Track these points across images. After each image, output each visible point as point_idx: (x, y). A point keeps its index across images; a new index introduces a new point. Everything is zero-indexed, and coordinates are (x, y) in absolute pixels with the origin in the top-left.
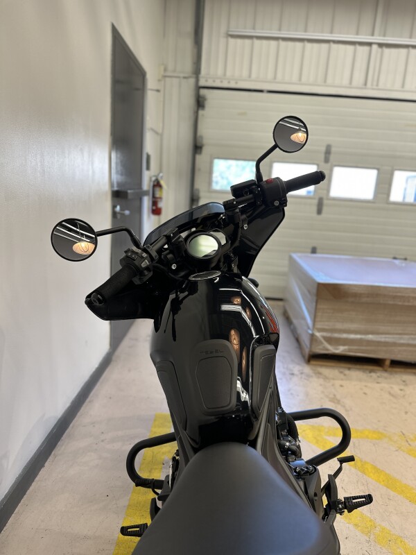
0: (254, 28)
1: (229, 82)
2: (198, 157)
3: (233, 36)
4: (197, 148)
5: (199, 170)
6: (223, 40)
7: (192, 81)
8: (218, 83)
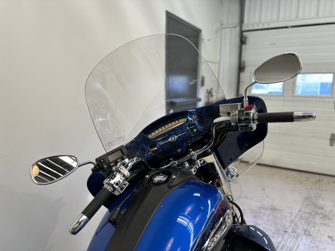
1: (263, 25)
2: (242, 74)
4: (241, 68)
5: (243, 82)
7: (238, 29)
8: (256, 27)
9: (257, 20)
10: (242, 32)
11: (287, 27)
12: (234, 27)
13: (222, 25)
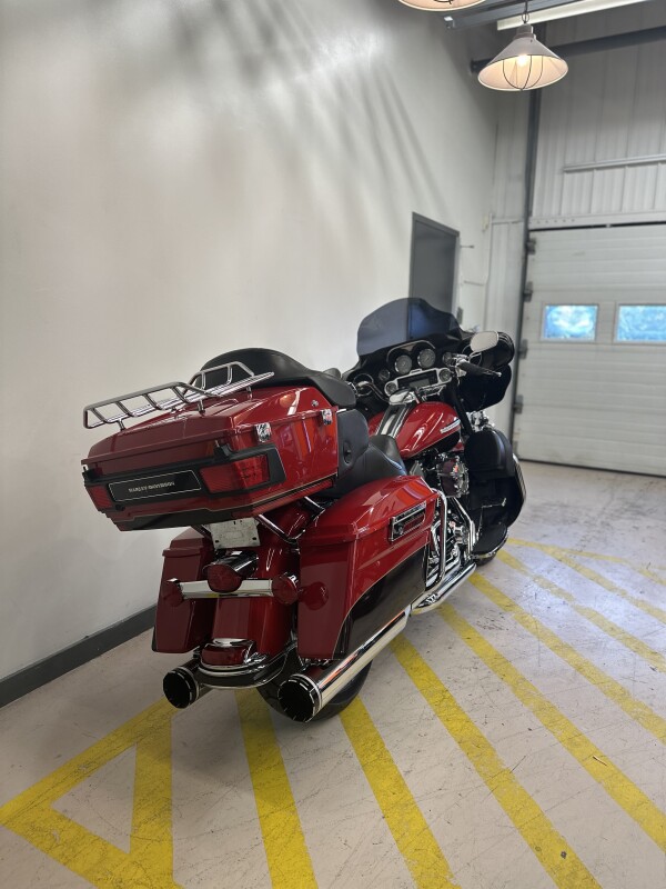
0: (594, 160)
1: (564, 221)
2: (526, 304)
3: (568, 172)
4: (525, 295)
5: (528, 318)
6: (557, 178)
7: (522, 225)
8: (552, 224)
9: (554, 211)
10: (528, 231)
11: (604, 226)
12: (514, 223)
13: (493, 217)
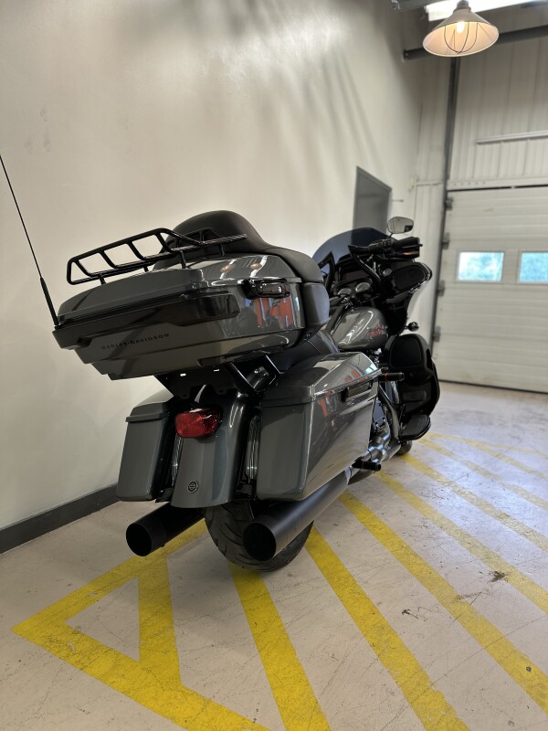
0: (502, 133)
1: (477, 183)
2: (444, 252)
3: (480, 144)
4: (444, 244)
5: (446, 263)
6: (471, 148)
7: (441, 186)
8: (466, 186)
9: (468, 175)
10: (446, 192)
11: (509, 188)
12: (434, 185)
13: (418, 180)
